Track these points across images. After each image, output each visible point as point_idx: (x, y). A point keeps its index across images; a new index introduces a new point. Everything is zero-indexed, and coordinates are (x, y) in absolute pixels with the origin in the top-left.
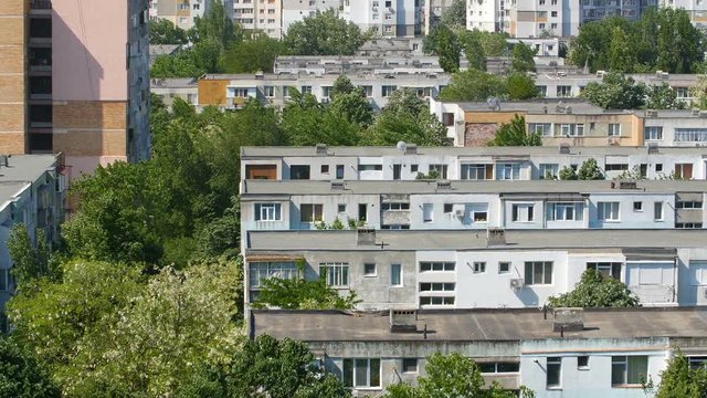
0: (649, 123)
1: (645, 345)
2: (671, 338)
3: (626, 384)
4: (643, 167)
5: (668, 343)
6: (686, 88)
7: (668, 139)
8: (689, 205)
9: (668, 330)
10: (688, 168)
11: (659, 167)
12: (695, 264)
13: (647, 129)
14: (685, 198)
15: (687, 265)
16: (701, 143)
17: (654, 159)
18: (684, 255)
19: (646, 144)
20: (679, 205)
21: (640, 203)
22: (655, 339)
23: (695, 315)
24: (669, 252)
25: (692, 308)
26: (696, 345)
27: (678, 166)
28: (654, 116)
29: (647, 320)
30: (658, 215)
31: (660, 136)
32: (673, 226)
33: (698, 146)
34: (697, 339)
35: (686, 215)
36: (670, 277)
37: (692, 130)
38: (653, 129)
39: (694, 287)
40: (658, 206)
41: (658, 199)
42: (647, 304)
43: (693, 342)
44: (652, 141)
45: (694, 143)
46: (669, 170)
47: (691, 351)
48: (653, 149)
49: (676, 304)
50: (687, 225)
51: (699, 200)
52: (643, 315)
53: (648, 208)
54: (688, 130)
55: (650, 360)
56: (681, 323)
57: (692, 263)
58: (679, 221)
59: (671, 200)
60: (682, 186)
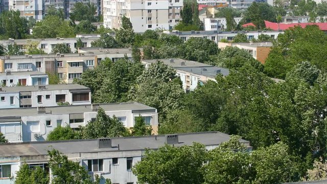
0: (7, 62)
1: (9, 160)
2: (20, 156)
3: (2, 177)
4: (5, 81)
5: (19, 158)
6: (22, 46)
7: (15, 68)
8: (25, 97)
9: (19, 153)
10: (25, 81)
11: (11, 81)
12: (29, 123)
13: (6, 64)
14: (23, 94)
15: (26, 123)
16: (30, 70)
17: (9, 78)
18: (25, 120)
19: (5, 71)
20: (21, 97)
21: (4, 97)
22: (14, 157)
23: (30, 146)
24: (17, 118)
25: (29, 143)
26: (32, 159)
27: (20, 80)
28: (9, 58)
29: (9, 149)
30: (12, 102)
31: (11, 67)
32: (19, 107)
33: (28, 71)
34: (32, 156)
35: (25, 102)
36: (18, 129)
37: (25, 64)
38: (8, 64)
39: (29, 134)
40: (12, 98)
41: (12, 95)
42: (10, 142)
43: (30, 158)
44: (8, 69)
45: (26, 70)
46: (16, 82)
47: (30, 162)
48: (9, 73)
49: (22, 141)
50: (25, 106)
51: (30, 95)
52: (8, 147)
53: (8, 99)
54: (24, 64)
55: (12, 167)
56: (25, 150)
57: (28, 123)
58: (21, 104)
59: (18, 95)
60: (22, 89)
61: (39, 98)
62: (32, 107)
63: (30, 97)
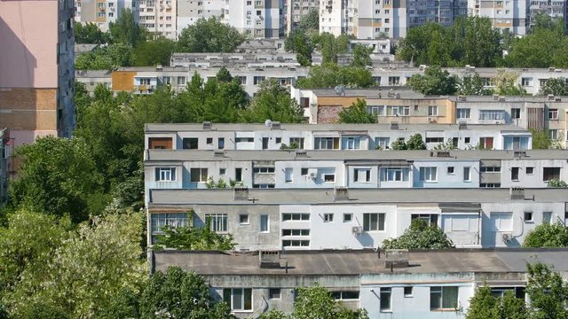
0: (460, 106)
1: (456, 278)
2: (476, 273)
3: (441, 308)
4: (455, 140)
5: (474, 277)
6: (488, 79)
7: (474, 118)
8: (490, 169)
9: (474, 267)
10: (490, 140)
11: (467, 140)
12: (495, 215)
13: (459, 110)
14: (487, 164)
15: (489, 216)
16: (500, 122)
17: (463, 134)
18: (487, 209)
19: (457, 122)
20: (482, 169)
21: (453, 168)
22: (464, 273)
23: (495, 255)
24: (475, 206)
25: (492, 250)
26: (496, 278)
27: (482, 139)
28: (464, 100)
29: (458, 259)
30: (466, 177)
31: (468, 116)
32: (478, 186)
33: (497, 124)
34: (496, 273)
35: (488, 177)
36: (475, 225)
37: (493, 111)
38: (463, 110)
39: (494, 234)
40: (467, 170)
41: (467, 164)
42: (458, 246)
43: (493, 276)
44: (462, 120)
45: (494, 122)
46: (475, 142)
47: (494, 283)
48: (463, 126)
49: (480, 246)
50: (489, 185)
51: (498, 166)
52: (453, 254)
53: (459, 171)
54: (490, 111)
55: (460, 289)
56: (484, 261)
57: (493, 214)
58: (483, 182)
59: (477, 165)
60: (485, 154)
61: (515, 171)
62: (501, 187)
63: (498, 169)
